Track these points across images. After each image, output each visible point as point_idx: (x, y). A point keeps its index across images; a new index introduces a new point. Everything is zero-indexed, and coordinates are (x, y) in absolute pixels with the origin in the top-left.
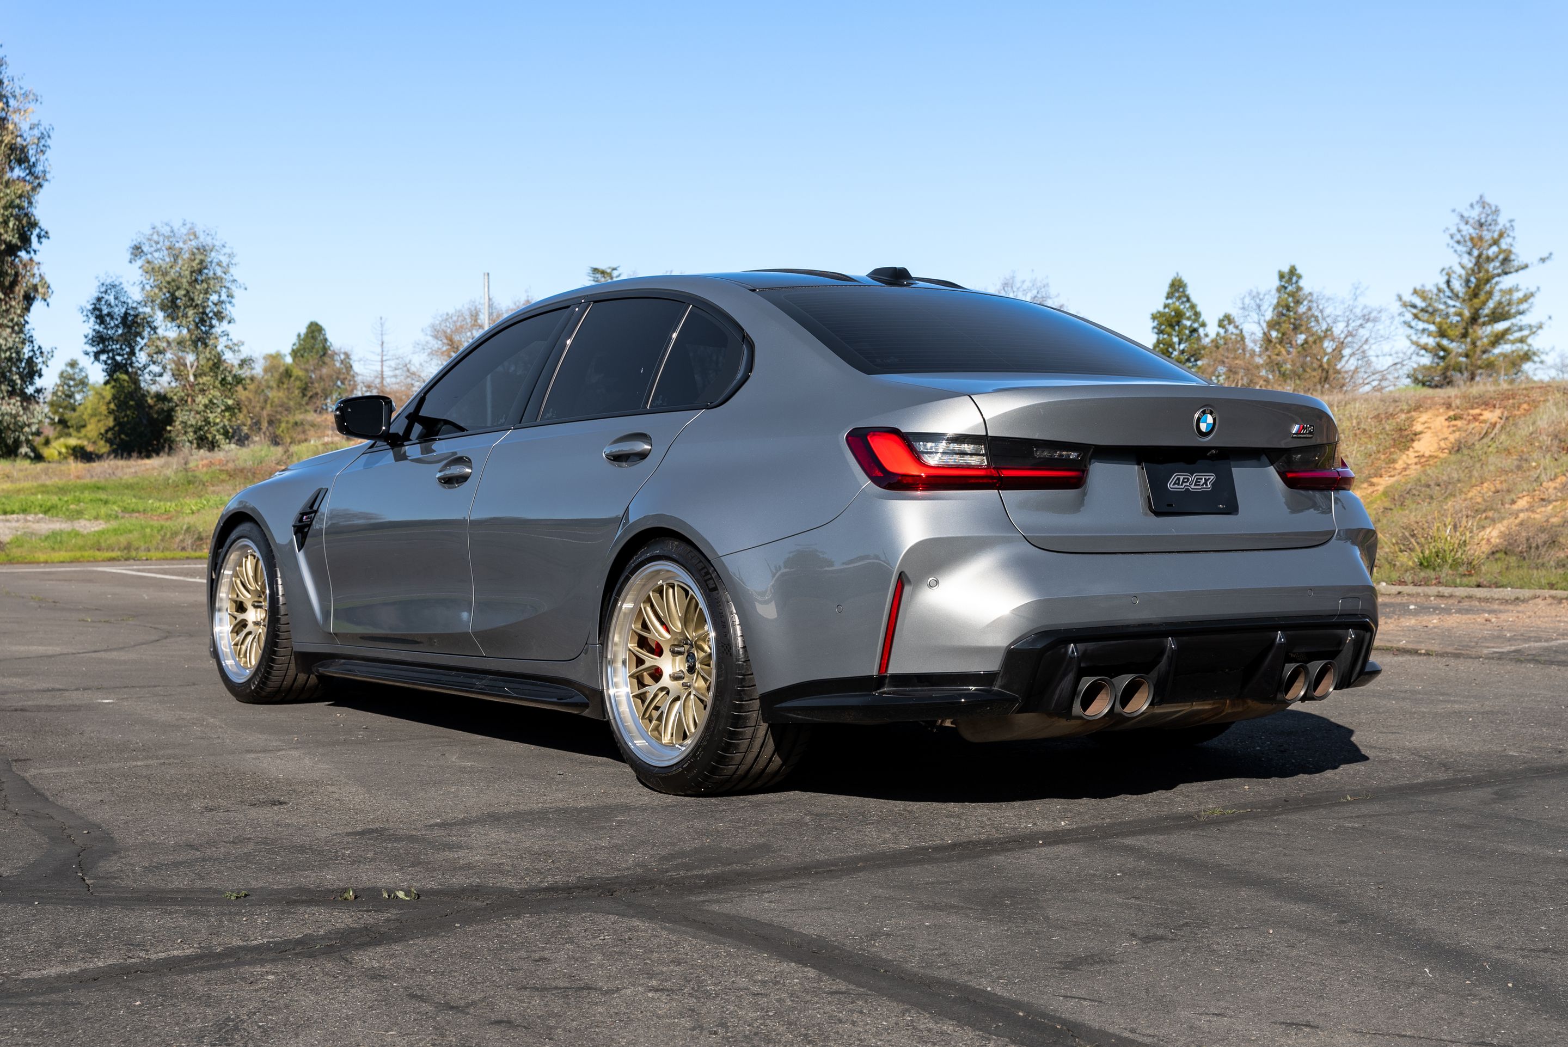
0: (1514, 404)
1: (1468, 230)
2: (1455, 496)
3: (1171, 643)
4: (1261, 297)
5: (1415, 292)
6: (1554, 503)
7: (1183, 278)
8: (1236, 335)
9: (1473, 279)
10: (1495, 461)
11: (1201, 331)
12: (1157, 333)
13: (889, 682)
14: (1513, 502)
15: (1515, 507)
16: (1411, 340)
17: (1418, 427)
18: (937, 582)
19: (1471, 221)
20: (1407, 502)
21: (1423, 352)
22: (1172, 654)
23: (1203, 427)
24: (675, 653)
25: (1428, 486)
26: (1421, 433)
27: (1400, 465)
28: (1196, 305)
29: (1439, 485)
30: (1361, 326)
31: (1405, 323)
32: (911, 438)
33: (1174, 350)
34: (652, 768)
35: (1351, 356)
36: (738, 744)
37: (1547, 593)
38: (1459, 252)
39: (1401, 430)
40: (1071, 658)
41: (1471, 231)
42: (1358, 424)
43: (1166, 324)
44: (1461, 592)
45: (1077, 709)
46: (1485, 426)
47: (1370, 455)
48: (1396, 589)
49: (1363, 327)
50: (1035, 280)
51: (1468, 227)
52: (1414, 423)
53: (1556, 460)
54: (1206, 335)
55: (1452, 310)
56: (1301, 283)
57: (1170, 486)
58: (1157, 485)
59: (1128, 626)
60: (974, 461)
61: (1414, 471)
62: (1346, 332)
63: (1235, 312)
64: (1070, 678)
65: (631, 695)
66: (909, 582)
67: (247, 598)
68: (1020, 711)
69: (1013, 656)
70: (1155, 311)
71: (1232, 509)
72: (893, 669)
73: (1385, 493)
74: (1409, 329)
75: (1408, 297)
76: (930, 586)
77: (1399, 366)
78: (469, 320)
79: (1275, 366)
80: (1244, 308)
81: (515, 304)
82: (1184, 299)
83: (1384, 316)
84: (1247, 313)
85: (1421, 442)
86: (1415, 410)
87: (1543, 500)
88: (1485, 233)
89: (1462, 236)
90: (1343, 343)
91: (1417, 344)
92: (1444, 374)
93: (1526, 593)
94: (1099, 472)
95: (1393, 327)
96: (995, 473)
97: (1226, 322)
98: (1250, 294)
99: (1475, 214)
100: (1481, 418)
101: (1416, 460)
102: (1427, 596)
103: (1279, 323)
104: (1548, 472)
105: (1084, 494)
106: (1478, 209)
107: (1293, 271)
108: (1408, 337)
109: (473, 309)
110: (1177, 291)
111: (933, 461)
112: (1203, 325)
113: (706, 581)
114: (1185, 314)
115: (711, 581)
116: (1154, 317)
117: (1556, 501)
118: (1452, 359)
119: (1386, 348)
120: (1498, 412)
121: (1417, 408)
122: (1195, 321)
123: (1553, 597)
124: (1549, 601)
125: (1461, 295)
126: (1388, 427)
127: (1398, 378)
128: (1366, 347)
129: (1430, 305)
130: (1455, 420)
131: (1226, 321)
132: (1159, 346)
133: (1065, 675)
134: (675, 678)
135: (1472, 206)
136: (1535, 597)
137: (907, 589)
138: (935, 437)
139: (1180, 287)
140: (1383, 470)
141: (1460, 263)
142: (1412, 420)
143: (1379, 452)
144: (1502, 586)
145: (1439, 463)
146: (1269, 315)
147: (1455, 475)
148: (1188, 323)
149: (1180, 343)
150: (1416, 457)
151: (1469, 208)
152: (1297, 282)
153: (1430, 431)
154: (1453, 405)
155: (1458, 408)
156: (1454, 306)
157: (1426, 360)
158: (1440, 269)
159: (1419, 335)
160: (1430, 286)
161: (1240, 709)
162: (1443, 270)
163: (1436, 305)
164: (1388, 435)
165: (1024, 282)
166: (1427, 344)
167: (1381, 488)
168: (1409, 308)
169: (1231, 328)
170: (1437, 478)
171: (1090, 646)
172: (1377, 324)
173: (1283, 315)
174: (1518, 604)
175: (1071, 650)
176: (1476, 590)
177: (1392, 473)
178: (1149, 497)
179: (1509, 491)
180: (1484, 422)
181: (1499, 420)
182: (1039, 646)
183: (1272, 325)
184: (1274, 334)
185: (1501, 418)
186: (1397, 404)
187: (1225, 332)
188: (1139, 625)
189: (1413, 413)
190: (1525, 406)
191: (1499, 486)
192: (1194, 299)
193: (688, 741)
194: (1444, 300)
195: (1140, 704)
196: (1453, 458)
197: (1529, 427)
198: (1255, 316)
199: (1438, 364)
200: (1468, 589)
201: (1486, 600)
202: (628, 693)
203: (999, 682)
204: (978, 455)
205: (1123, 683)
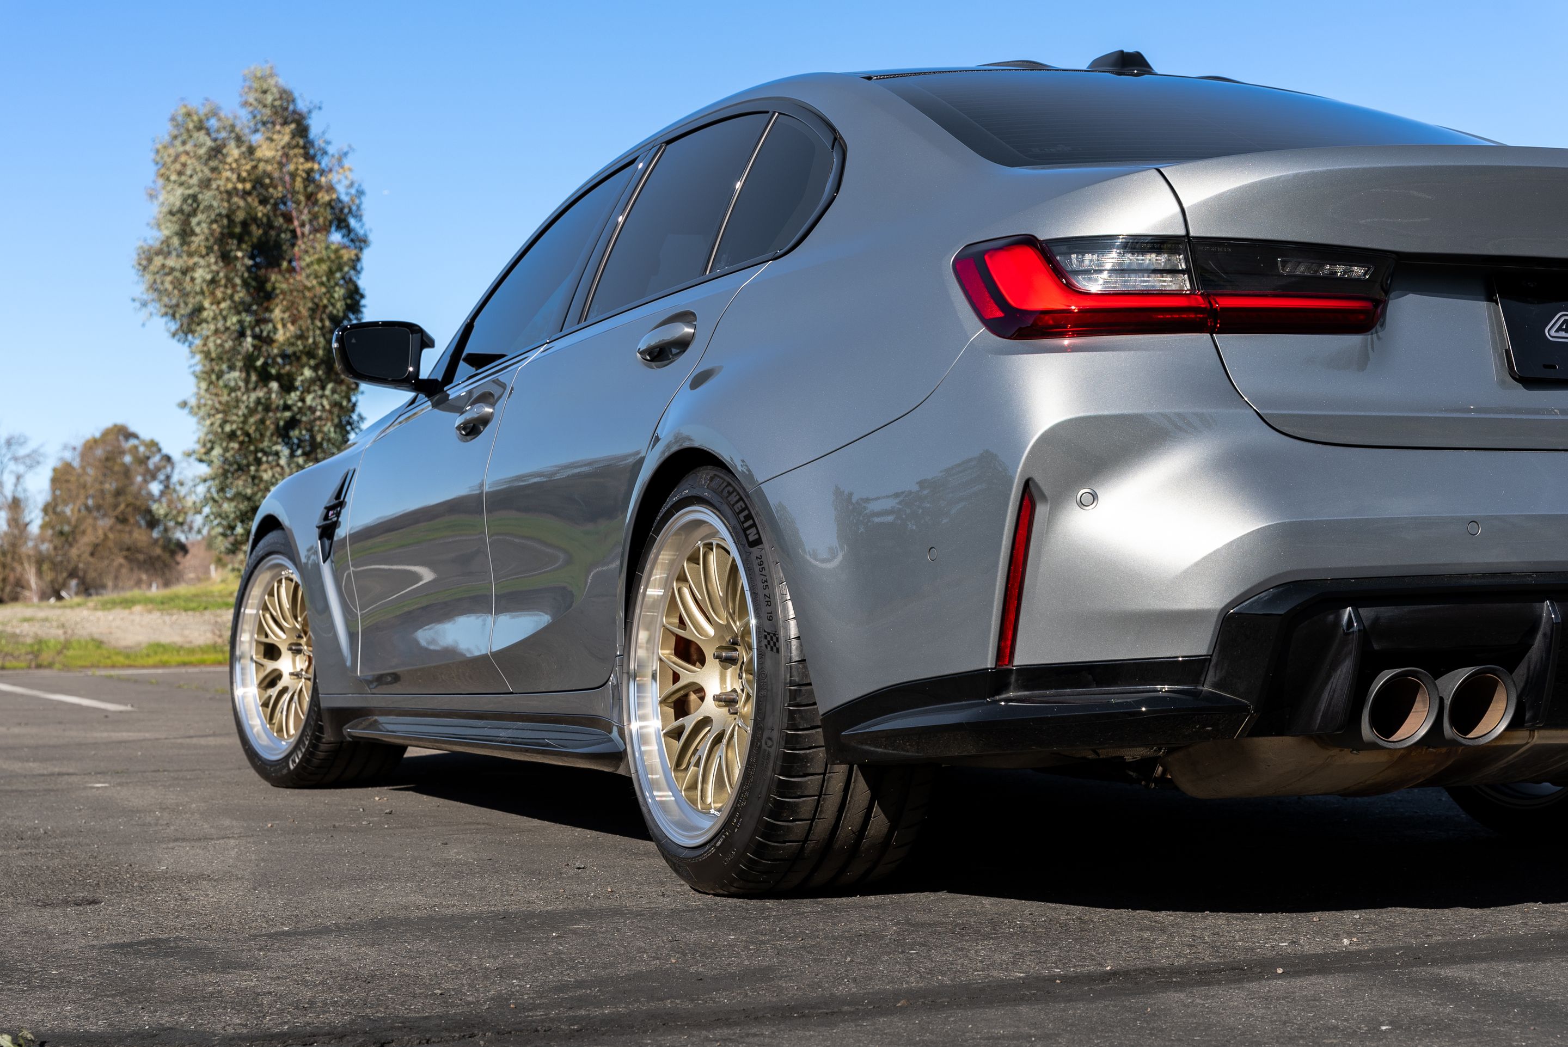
3: (1550, 612)
13: (1017, 681)
18: (1095, 497)
22: (1552, 630)
24: (727, 662)
32: (1055, 249)
34: (680, 850)
36: (796, 804)
40: (1351, 632)
45: (1367, 733)
57: (1551, 333)
58: (1526, 332)
59: (1464, 575)
60: (1168, 283)
64: (1345, 672)
65: (662, 733)
66: (1044, 498)
67: (279, 638)
68: (1256, 733)
69: (1234, 627)
72: (1022, 657)
76: (1082, 504)
94: (1412, 310)
96: (1202, 303)
105: (1381, 344)
111: (1095, 286)
113: (745, 530)
115: (753, 530)
133: (1334, 667)
134: (724, 702)
137: (1041, 510)
138: (1099, 244)
171: (1386, 612)
175: (1346, 617)
178: (1507, 352)
182: (1287, 607)
188: (1484, 575)
195: (1496, 722)
202: (658, 729)
203: (1211, 676)
204: (1173, 271)
205: (1457, 678)
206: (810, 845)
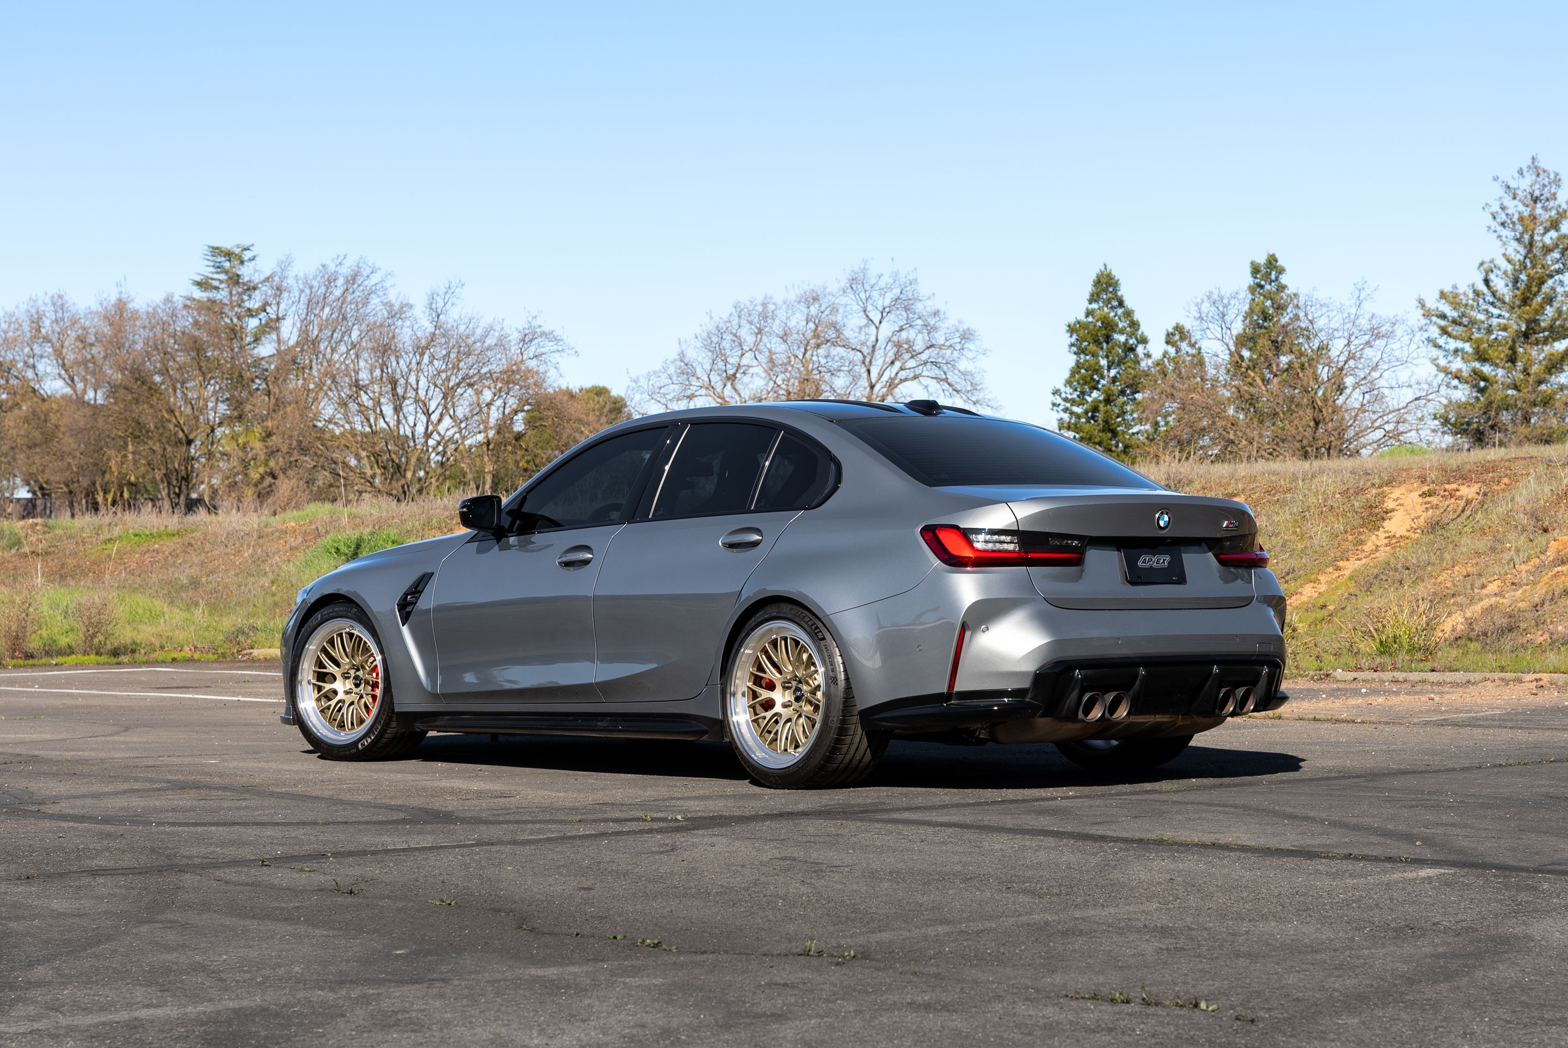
0: (1493, 478)
1: (1516, 208)
2: (1423, 581)
3: (1142, 671)
4: (1225, 301)
5: (1443, 295)
6: (1524, 587)
7: (1113, 273)
8: (1193, 356)
9: (1523, 277)
10: (1468, 543)
11: (1140, 350)
12: (1075, 353)
13: (955, 696)
14: (1483, 587)
15: (1484, 591)
16: (1437, 365)
17: (1390, 504)
18: (988, 629)
19: (1520, 194)
20: (1374, 588)
21: (1455, 382)
22: (1143, 679)
23: (1162, 523)
24: (785, 688)
25: (1396, 570)
26: (1393, 510)
27: (1368, 547)
28: (1133, 312)
29: (1408, 569)
30: (1368, 344)
31: (1429, 340)
32: (965, 531)
33: (1102, 377)
34: (769, 770)
35: (1354, 388)
36: (841, 747)
37: (1497, 675)
38: (1504, 239)
39: (1371, 507)
40: (1078, 679)
41: (1521, 208)
42: (1325, 500)
43: (1089, 338)
44: (1415, 676)
45: (1081, 715)
46: (1462, 503)
47: (1337, 536)
48: (1350, 675)
49: (1371, 347)
50: (897, 273)
51: (1516, 202)
52: (1386, 499)
53: (1531, 541)
54: (1148, 356)
55: (1495, 321)
56: (1284, 279)
57: (1140, 564)
58: (1131, 563)
59: (1115, 658)
60: (1011, 547)
61: (1383, 554)
62: (1346, 353)
63: (1188, 324)
64: (1075, 694)
65: (749, 720)
66: (969, 629)
68: (1042, 716)
69: (1040, 678)
70: (1072, 321)
71: (1182, 580)
72: (958, 688)
73: (1351, 578)
74: (1434, 349)
75: (1433, 303)
76: (983, 631)
77: (1422, 402)
78: (26, 328)
79: (1248, 401)
80: (1201, 318)
81: (101, 304)
82: (1115, 303)
83: (1399, 331)
84: (1205, 325)
85: (1392, 520)
86: (1387, 485)
87: (1513, 584)
88: (1539, 211)
89: (1507, 215)
90: (1341, 369)
91: (1446, 371)
92: (1485, 413)
93: (1477, 676)
94: (1093, 556)
95: (1413, 346)
96: (1024, 555)
97: (1177, 337)
98: (1209, 298)
99: (1524, 184)
100: (1458, 493)
101: (1387, 541)
102: (1382, 681)
103: (1253, 339)
104: (1521, 553)
105: (1083, 571)
106: (1529, 178)
107: (1272, 262)
108: (1434, 361)
109: (33, 311)
110: (1105, 291)
111: (980, 546)
112: (1144, 341)
113: (815, 633)
114: (1117, 325)
115: (820, 633)
116: (1072, 329)
117: (1527, 585)
118: (1498, 393)
119: (1403, 375)
120: (1475, 488)
121: (1389, 483)
122: (1131, 335)
123: (1502, 680)
124: (1498, 683)
125: (1507, 299)
126: (1357, 504)
127: (1421, 419)
128: (1376, 375)
129: (1463, 315)
130: (1430, 496)
131: (1178, 335)
132: (1079, 372)
133: (1073, 690)
134: (785, 706)
135: (1521, 172)
136: (1486, 680)
137: (968, 634)
139: (1109, 285)
140: (1350, 552)
141: (1504, 255)
142: (1384, 495)
143: (1346, 532)
144: (1456, 670)
145: (1410, 545)
146: (1238, 327)
147: (1425, 557)
148: (1122, 338)
149: (1109, 368)
150: (1386, 538)
151: (1516, 175)
152: (1277, 278)
153: (1402, 508)
154: (1428, 479)
155: (1433, 482)
156: (1499, 316)
157: (1462, 394)
158: (1477, 265)
159: (1450, 358)
160: (1463, 288)
161: (1189, 722)
162: (1482, 264)
163: (1473, 314)
164: (1356, 513)
165: (880, 276)
166: (1460, 370)
167: (1347, 573)
168: (1434, 319)
169: (1184, 346)
170: (1407, 559)
171: (1089, 672)
172: (1390, 341)
173: (1261, 327)
174: (1468, 687)
175: (1077, 673)
176: (1430, 674)
177: (1360, 556)
178: (1126, 572)
179: (1480, 575)
180: (1460, 498)
181: (1476, 496)
182: (1057, 670)
183: (1243, 340)
184: (1246, 354)
185: (1478, 493)
186: (1369, 477)
187: (1177, 352)
188: (1121, 658)
189: (1385, 488)
190: (1506, 480)
191: (1470, 570)
192: (1129, 303)
193: (800, 750)
194: (1484, 307)
195: (1122, 712)
196: (1426, 539)
197: (1507, 503)
198: (1216, 330)
199: (1477, 399)
200: (1422, 674)
201: (1439, 684)
202: (747, 719)
203: (1029, 695)
204: (1011, 542)
205: (1110, 697)
206: (842, 765)
